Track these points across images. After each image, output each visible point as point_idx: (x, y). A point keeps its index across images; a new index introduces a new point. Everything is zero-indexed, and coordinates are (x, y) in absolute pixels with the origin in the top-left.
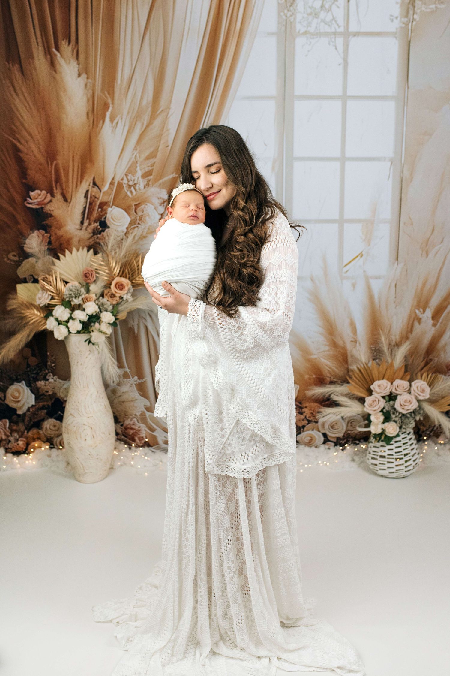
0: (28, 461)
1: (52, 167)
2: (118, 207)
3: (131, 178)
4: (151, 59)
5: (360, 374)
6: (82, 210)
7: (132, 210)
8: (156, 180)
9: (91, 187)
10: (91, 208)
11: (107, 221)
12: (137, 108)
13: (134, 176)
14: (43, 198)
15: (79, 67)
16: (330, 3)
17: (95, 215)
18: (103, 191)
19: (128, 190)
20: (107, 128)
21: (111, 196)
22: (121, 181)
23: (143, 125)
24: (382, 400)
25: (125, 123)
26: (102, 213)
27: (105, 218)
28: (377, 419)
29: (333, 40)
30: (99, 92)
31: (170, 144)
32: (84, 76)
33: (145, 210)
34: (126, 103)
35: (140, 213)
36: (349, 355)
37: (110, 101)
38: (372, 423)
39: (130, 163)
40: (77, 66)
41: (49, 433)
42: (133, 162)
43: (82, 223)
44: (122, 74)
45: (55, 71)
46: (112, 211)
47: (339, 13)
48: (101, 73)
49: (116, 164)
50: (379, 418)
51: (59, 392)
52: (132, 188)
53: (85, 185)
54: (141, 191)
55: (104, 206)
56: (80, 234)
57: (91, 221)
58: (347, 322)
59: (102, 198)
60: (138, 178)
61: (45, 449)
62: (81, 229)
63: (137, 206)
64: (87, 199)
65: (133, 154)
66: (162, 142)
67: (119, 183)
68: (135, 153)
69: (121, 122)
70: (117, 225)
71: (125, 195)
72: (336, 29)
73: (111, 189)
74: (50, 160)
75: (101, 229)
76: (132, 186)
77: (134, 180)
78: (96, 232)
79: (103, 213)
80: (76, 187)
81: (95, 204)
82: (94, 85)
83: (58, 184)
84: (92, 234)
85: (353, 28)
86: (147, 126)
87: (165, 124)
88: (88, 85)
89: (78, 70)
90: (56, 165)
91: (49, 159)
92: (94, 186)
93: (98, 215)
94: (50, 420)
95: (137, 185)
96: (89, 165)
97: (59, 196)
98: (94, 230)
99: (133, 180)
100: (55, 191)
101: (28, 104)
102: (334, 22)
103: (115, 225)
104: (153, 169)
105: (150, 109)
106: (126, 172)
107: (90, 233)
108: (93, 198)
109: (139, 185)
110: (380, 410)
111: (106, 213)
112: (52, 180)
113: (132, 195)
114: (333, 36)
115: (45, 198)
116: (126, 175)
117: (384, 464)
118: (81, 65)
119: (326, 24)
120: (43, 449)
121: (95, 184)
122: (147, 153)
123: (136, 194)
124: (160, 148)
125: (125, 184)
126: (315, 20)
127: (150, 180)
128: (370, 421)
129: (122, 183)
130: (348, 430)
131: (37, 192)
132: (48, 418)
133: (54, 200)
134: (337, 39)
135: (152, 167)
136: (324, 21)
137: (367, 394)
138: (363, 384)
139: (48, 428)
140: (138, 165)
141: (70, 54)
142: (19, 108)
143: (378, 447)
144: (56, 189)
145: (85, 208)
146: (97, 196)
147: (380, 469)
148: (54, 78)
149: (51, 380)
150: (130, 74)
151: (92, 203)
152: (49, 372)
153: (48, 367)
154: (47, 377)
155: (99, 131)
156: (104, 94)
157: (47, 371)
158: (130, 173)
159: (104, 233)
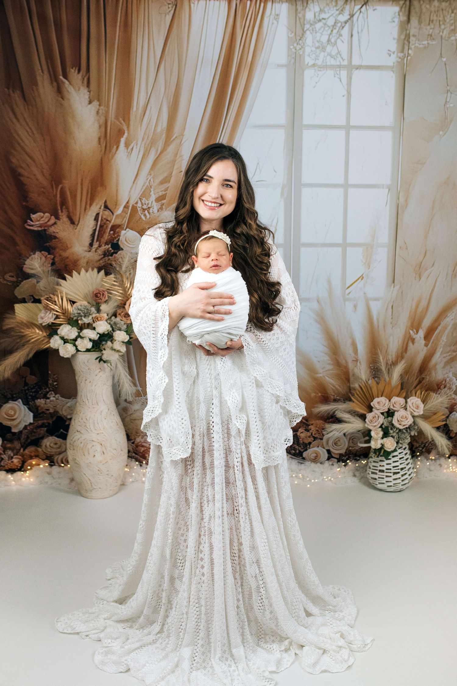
0: (25, 478)
1: (57, 191)
2: (132, 230)
3: (145, 201)
4: (165, 88)
5: (361, 392)
6: (90, 231)
8: (168, 205)
9: (101, 210)
10: (101, 231)
11: (119, 243)
12: (152, 134)
13: (148, 201)
14: (46, 220)
15: (90, 95)
16: (336, 38)
17: (106, 237)
18: (115, 214)
19: (142, 214)
20: (121, 153)
21: (125, 219)
22: (135, 205)
23: (157, 151)
24: (381, 416)
25: (139, 150)
26: (114, 235)
27: (118, 240)
28: (376, 434)
29: (338, 72)
30: (113, 119)
32: (96, 103)
34: (141, 130)
36: (351, 374)
37: (125, 128)
38: (372, 438)
39: (144, 188)
40: (88, 93)
41: (49, 450)
42: (147, 186)
43: (91, 245)
44: (137, 102)
46: (125, 233)
47: (343, 47)
48: (115, 102)
49: (131, 189)
50: (379, 434)
51: (62, 410)
52: (146, 212)
53: (97, 208)
54: (154, 215)
55: (116, 229)
56: (88, 256)
57: (102, 243)
58: (349, 342)
59: (114, 221)
60: (152, 202)
61: (44, 466)
62: (90, 251)
64: (97, 222)
65: (147, 179)
66: (175, 167)
67: (133, 206)
68: (150, 177)
69: (136, 148)
71: (139, 218)
72: (340, 63)
73: (125, 212)
75: (112, 251)
76: (146, 209)
78: (108, 253)
79: (116, 235)
80: (85, 210)
81: (107, 227)
82: (107, 111)
83: (65, 207)
84: (102, 256)
85: (356, 61)
86: (161, 152)
87: (178, 150)
88: (100, 111)
89: (89, 97)
90: (62, 189)
92: (105, 209)
93: (109, 237)
94: (50, 438)
95: (151, 209)
96: (99, 188)
97: (65, 219)
98: (105, 252)
99: (147, 204)
100: (60, 214)
102: (339, 56)
104: (166, 194)
105: (164, 135)
106: (141, 196)
107: (100, 255)
108: (105, 221)
109: (153, 208)
110: (379, 425)
111: (119, 236)
112: (56, 204)
113: (146, 218)
114: (338, 69)
115: (49, 221)
116: (140, 199)
117: (383, 478)
118: (92, 92)
119: (332, 57)
120: (41, 466)
121: (106, 207)
122: (161, 178)
123: (150, 218)
124: (174, 173)
125: (139, 207)
126: (322, 54)
127: (163, 205)
128: (371, 437)
129: (136, 207)
130: (350, 447)
131: (40, 214)
132: (48, 436)
133: (58, 223)
134: (341, 71)
135: (165, 191)
136: (330, 54)
137: (368, 411)
138: (364, 402)
139: (48, 446)
140: (152, 190)
143: (378, 462)
144: (62, 212)
145: (95, 230)
146: (109, 219)
147: (379, 483)
149: (52, 399)
150: (145, 102)
151: (103, 226)
152: (50, 391)
153: (49, 386)
154: (48, 396)
155: (113, 156)
156: (118, 120)
157: (48, 390)
158: (144, 197)
159: (116, 255)
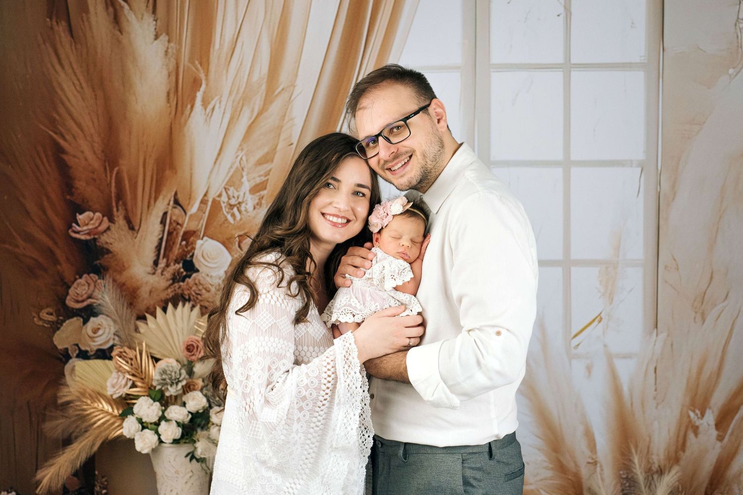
1: (111, 177)
2: (212, 238)
3: (233, 193)
6: (156, 244)
7: (235, 243)
9: (170, 208)
10: (171, 240)
11: (194, 260)
12: (244, 85)
13: (237, 191)
14: (97, 225)
15: (156, 25)
17: (176, 251)
18: (189, 214)
19: (228, 213)
20: (197, 118)
21: (201, 222)
22: (218, 199)
23: (253, 111)
25: (225, 109)
26: (187, 247)
27: (192, 256)
30: (186, 63)
31: (294, 140)
32: (164, 38)
34: (227, 79)
37: (202, 75)
39: (232, 171)
40: (154, 23)
42: (237, 168)
43: (156, 263)
44: (221, 35)
45: (121, 31)
46: (202, 245)
48: (189, 34)
49: (211, 172)
52: (235, 210)
53: (162, 205)
54: (248, 214)
55: (190, 237)
56: (152, 281)
57: (170, 261)
58: (580, 430)
59: (187, 224)
60: (244, 194)
62: (154, 274)
63: (242, 237)
64: (165, 226)
65: (237, 157)
66: (282, 137)
67: (214, 201)
68: (241, 154)
69: (220, 107)
70: (212, 268)
71: (223, 220)
73: (202, 210)
74: (109, 166)
75: (185, 273)
76: (234, 205)
77: (238, 197)
78: (178, 277)
79: (189, 248)
80: (148, 207)
81: (177, 234)
82: (179, 51)
83: (121, 203)
84: (171, 282)
86: (260, 114)
87: (287, 109)
88: (170, 50)
89: (155, 29)
91: (107, 164)
92: (175, 206)
93: (181, 250)
95: (243, 205)
96: (168, 172)
97: (121, 221)
98: (174, 274)
99: (236, 197)
100: (115, 213)
101: (78, 80)
103: (206, 266)
104: (268, 180)
105: (264, 87)
106: (226, 184)
107: (167, 280)
108: (174, 224)
109: (247, 204)
111: (194, 248)
112: (111, 197)
113: (235, 219)
115: (100, 224)
116: (225, 189)
118: (158, 21)
121: (177, 202)
122: (259, 154)
123: (241, 219)
124: (278, 148)
125: (224, 202)
127: (262, 198)
129: (219, 202)
131: (87, 213)
133: (113, 227)
135: (266, 176)
140: (244, 174)
141: (143, 6)
142: (65, 86)
145: (161, 239)
146: (180, 222)
148: (119, 42)
150: (234, 34)
151: (172, 233)
153: (96, 494)
155: (186, 121)
156: (193, 63)
158: (231, 186)
159: (189, 281)
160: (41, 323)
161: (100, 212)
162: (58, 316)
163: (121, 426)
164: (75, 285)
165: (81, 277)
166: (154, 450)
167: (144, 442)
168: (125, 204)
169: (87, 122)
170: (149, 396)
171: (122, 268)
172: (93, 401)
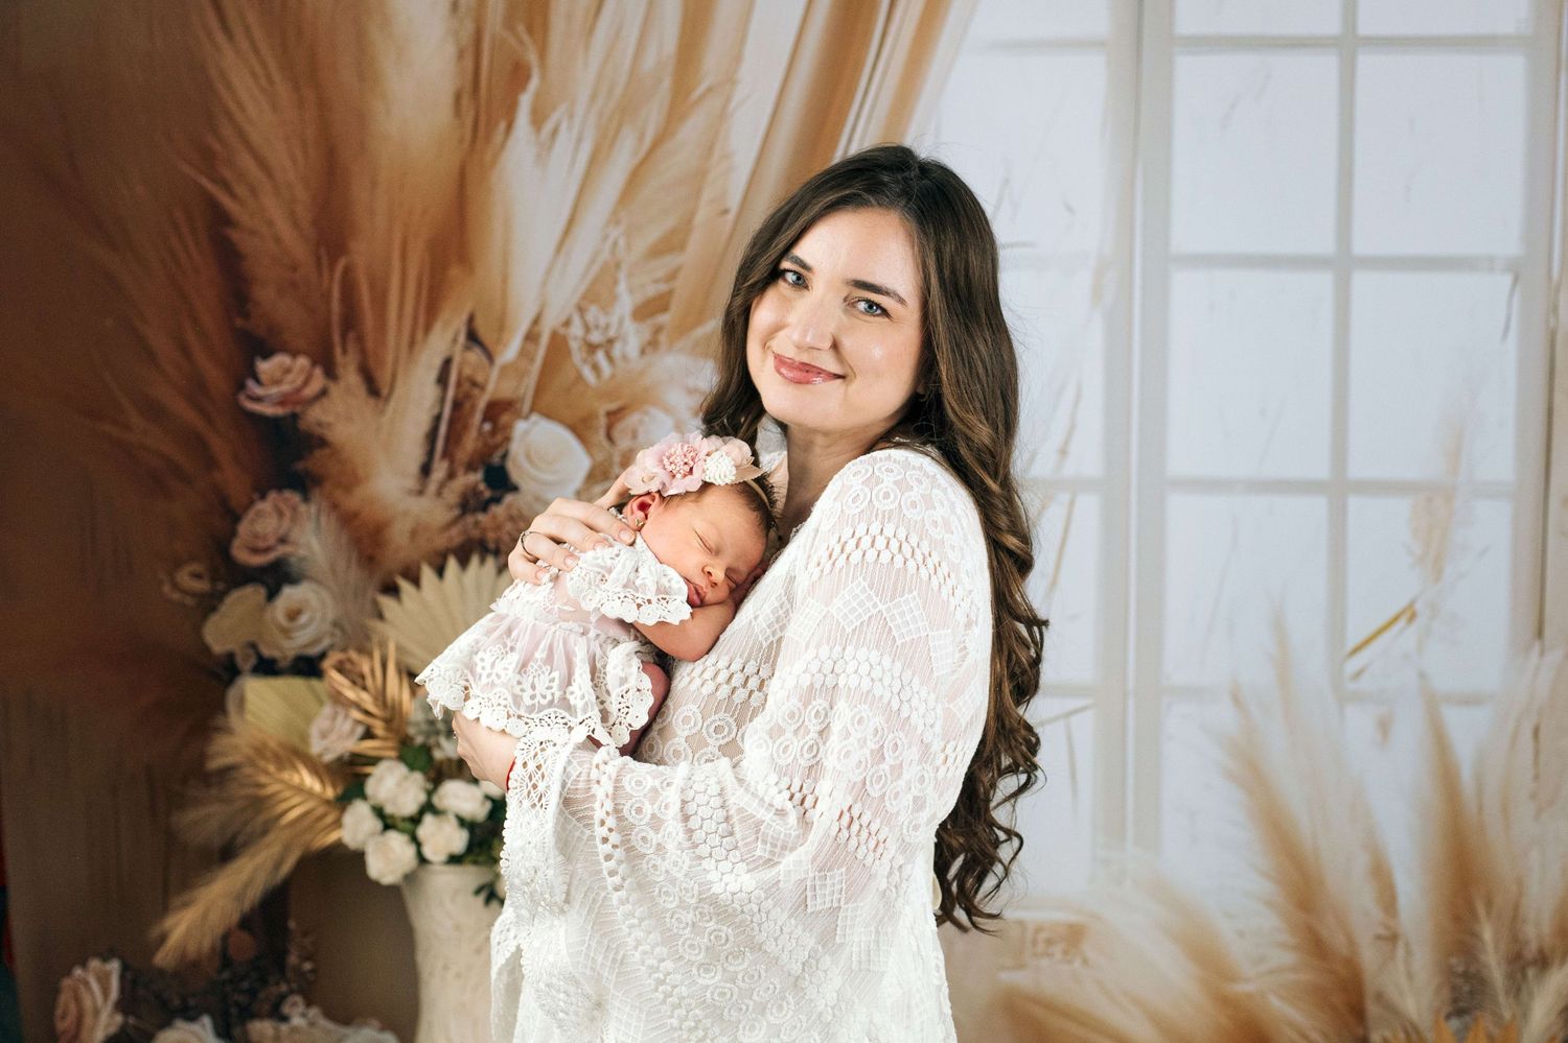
1: (331, 278)
2: (550, 417)
3: (596, 318)
6: (426, 426)
7: (598, 430)
8: (683, 329)
9: (459, 347)
10: (460, 419)
11: (510, 466)
12: (624, 79)
13: (606, 314)
14: (299, 382)
17: (470, 443)
18: (499, 362)
19: (584, 361)
20: (520, 146)
21: (526, 382)
22: (562, 331)
23: (641, 138)
25: (582, 131)
26: (493, 437)
27: (505, 456)
30: (499, 27)
31: (734, 202)
33: (641, 430)
34: (585, 65)
35: (624, 443)
36: (1369, 992)
37: (532, 57)
39: (596, 268)
42: (606, 263)
43: (426, 470)
46: (527, 432)
49: (549, 272)
52: (600, 356)
53: (442, 341)
54: (630, 366)
55: (502, 414)
56: (416, 509)
57: (456, 465)
58: (1362, 864)
59: (495, 386)
60: (621, 320)
62: (421, 492)
63: (614, 416)
64: (445, 390)
65: (605, 238)
66: (706, 196)
67: (554, 336)
68: (615, 233)
69: (569, 128)
70: (547, 483)
71: (573, 377)
73: (528, 357)
74: (327, 251)
75: (488, 494)
76: (599, 346)
77: (607, 326)
78: (473, 503)
79: (499, 438)
81: (473, 407)
83: (351, 335)
84: (456, 512)
86: (658, 143)
87: (716, 134)
90: (348, 271)
91: (323, 251)
92: (469, 345)
93: (480, 444)
95: (618, 346)
96: (455, 271)
97: (351, 377)
98: (464, 496)
99: (602, 328)
100: (339, 359)
101: (264, 66)
103: (536, 479)
105: (666, 84)
106: (584, 297)
107: (451, 508)
108: (466, 386)
109: (625, 343)
111: (508, 439)
112: (328, 324)
113: (598, 377)
116: (579, 308)
121: (473, 337)
122: (653, 235)
123: (613, 376)
124: (699, 218)
125: (575, 338)
127: (659, 329)
129: (565, 338)
131: (281, 359)
133: (335, 391)
135: (668, 282)
140: (622, 276)
142: (234, 78)
144: (345, 352)
145: (437, 419)
146: (480, 379)
149: (297, 1021)
151: (462, 403)
152: (292, 992)
153: (289, 975)
154: (286, 1009)
155: (496, 156)
156: (513, 30)
157: (284, 988)
158: (592, 302)
159: (498, 510)
160: (176, 596)
161: (305, 353)
162: (214, 579)
163: (338, 824)
164: (251, 514)
165: (263, 497)
166: (410, 878)
167: (387, 859)
168: (360, 340)
169: (280, 155)
170: (401, 758)
171: (351, 480)
172: (281, 766)
